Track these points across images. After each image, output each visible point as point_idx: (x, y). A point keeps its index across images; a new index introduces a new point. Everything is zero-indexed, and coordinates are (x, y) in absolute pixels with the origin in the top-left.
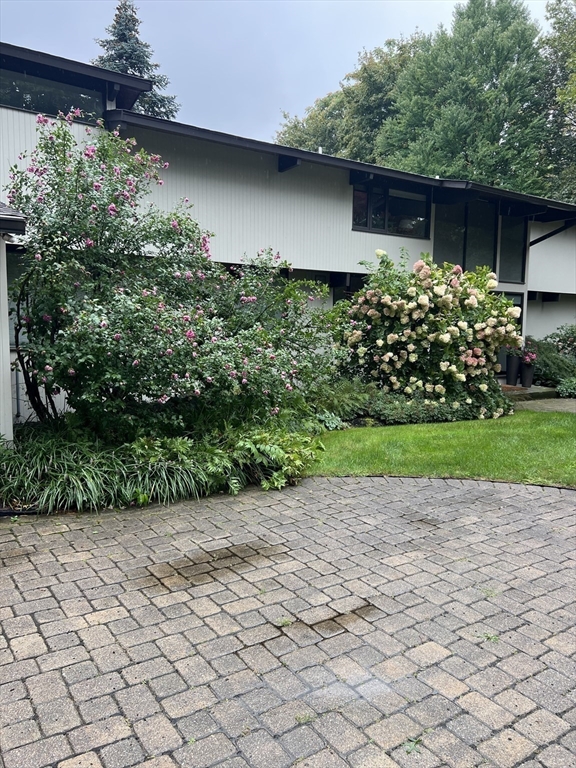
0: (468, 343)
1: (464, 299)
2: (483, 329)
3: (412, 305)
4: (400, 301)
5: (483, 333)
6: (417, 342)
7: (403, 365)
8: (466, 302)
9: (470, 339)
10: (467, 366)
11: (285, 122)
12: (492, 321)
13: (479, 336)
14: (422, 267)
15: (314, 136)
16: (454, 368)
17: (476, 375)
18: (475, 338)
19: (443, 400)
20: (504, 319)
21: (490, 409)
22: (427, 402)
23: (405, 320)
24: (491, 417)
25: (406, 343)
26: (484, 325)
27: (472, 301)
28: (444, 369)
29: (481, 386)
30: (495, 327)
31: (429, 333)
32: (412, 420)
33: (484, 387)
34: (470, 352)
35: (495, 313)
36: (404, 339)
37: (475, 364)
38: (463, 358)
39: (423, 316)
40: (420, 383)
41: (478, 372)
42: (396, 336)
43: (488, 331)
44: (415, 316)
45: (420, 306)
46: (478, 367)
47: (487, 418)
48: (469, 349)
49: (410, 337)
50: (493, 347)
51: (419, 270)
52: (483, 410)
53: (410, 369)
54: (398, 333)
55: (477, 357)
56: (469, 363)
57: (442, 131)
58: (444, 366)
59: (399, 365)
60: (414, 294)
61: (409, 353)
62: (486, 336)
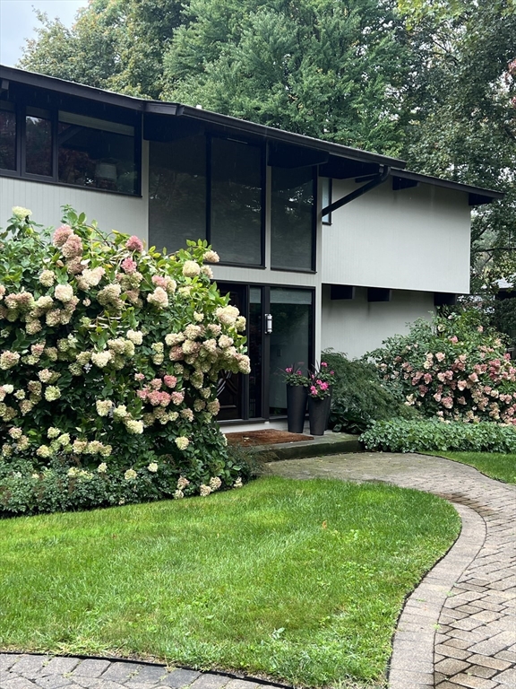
0: (155, 368)
1: (148, 292)
2: (180, 344)
3: (45, 300)
4: (24, 293)
5: (179, 351)
6: (60, 366)
7: (35, 408)
8: (150, 298)
9: (158, 360)
10: (149, 408)
11: (41, 26)
12: (193, 330)
13: (172, 356)
14: (67, 236)
15: (84, 49)
16: (121, 410)
17: (169, 422)
18: (166, 358)
19: (103, 467)
20: (216, 328)
21: (194, 480)
22: (72, 472)
23: (32, 327)
24: (197, 493)
25: (36, 368)
26: (180, 337)
27: (159, 296)
28: (102, 412)
29: (178, 440)
30: (199, 340)
31: (78, 350)
32: (36, 507)
33: (182, 442)
34: (157, 382)
35: (199, 317)
36: (32, 361)
37: (165, 403)
38: (142, 394)
39: (66, 320)
40: (65, 438)
41: (173, 416)
42: (16, 356)
43: (187, 347)
44: (51, 320)
45: (59, 304)
46: (171, 407)
47: (186, 496)
48: (157, 377)
49: (44, 357)
50: (199, 373)
51: (61, 242)
52: (183, 482)
53: (49, 414)
54: (20, 350)
55: (170, 391)
56: (154, 402)
57: (252, 48)
58: (103, 407)
59: (26, 407)
60: (50, 283)
61: (44, 386)
62: (185, 356)
